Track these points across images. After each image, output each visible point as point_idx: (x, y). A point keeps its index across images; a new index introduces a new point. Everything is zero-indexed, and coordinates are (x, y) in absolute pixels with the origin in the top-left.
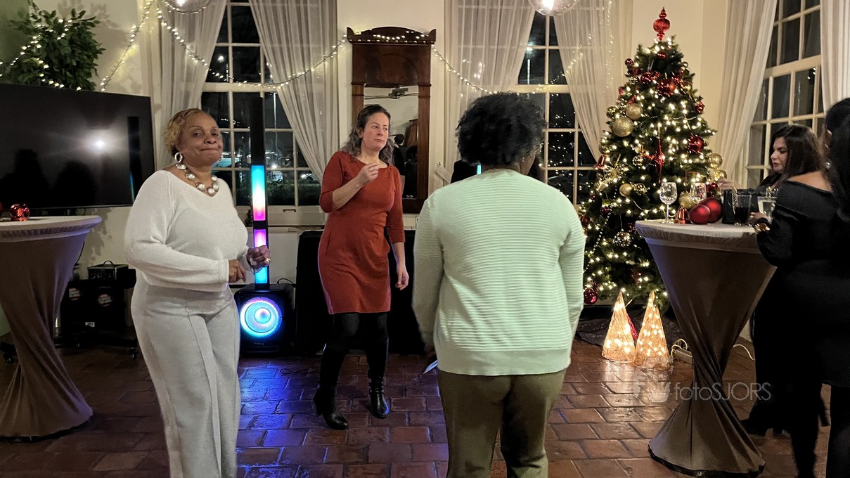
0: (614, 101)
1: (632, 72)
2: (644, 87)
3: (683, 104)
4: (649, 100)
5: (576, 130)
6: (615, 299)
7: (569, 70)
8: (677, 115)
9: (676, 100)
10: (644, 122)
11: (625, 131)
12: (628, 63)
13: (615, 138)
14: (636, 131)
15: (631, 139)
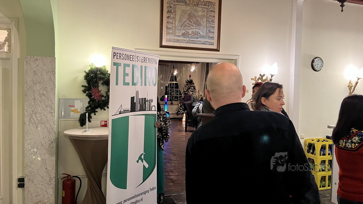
0: (183, 86)
1: (186, 82)
2: (188, 85)
3: (193, 87)
4: (188, 87)
5: (179, 89)
6: (184, 114)
7: (178, 79)
8: (192, 89)
9: (192, 87)
10: (188, 89)
12: (186, 81)
13: (184, 92)
14: (187, 91)
15: (186, 92)
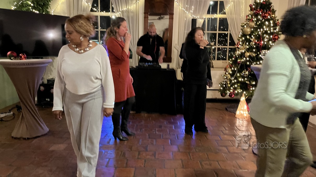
0: (244, 21)
1: (251, 9)
2: (256, 15)
3: (271, 22)
4: (258, 20)
5: (229, 32)
6: (241, 96)
7: (227, 9)
8: (269, 26)
9: (269, 20)
10: (256, 29)
11: (248, 32)
12: (251, 6)
13: (244, 35)
14: (252, 32)
15: (250, 35)
